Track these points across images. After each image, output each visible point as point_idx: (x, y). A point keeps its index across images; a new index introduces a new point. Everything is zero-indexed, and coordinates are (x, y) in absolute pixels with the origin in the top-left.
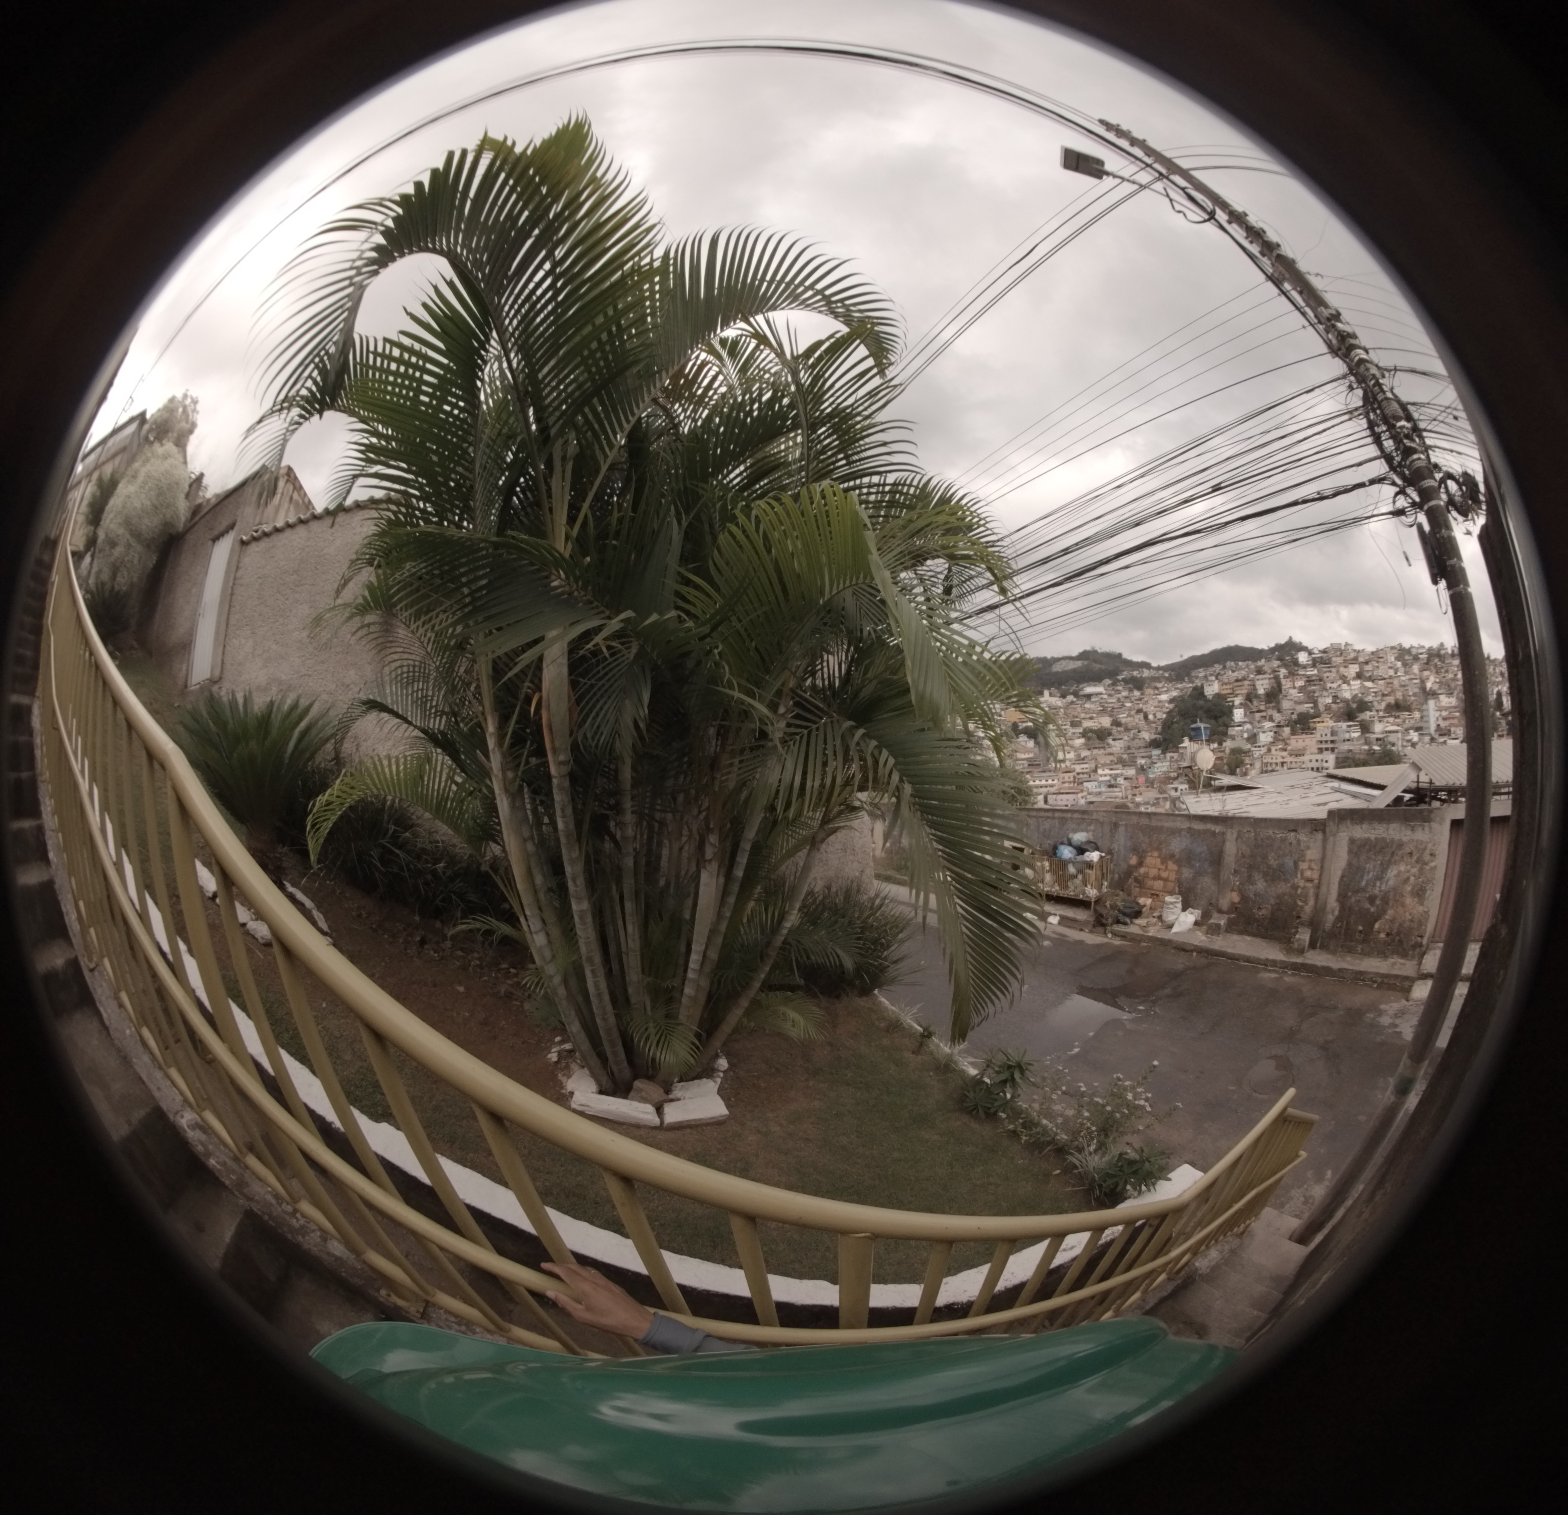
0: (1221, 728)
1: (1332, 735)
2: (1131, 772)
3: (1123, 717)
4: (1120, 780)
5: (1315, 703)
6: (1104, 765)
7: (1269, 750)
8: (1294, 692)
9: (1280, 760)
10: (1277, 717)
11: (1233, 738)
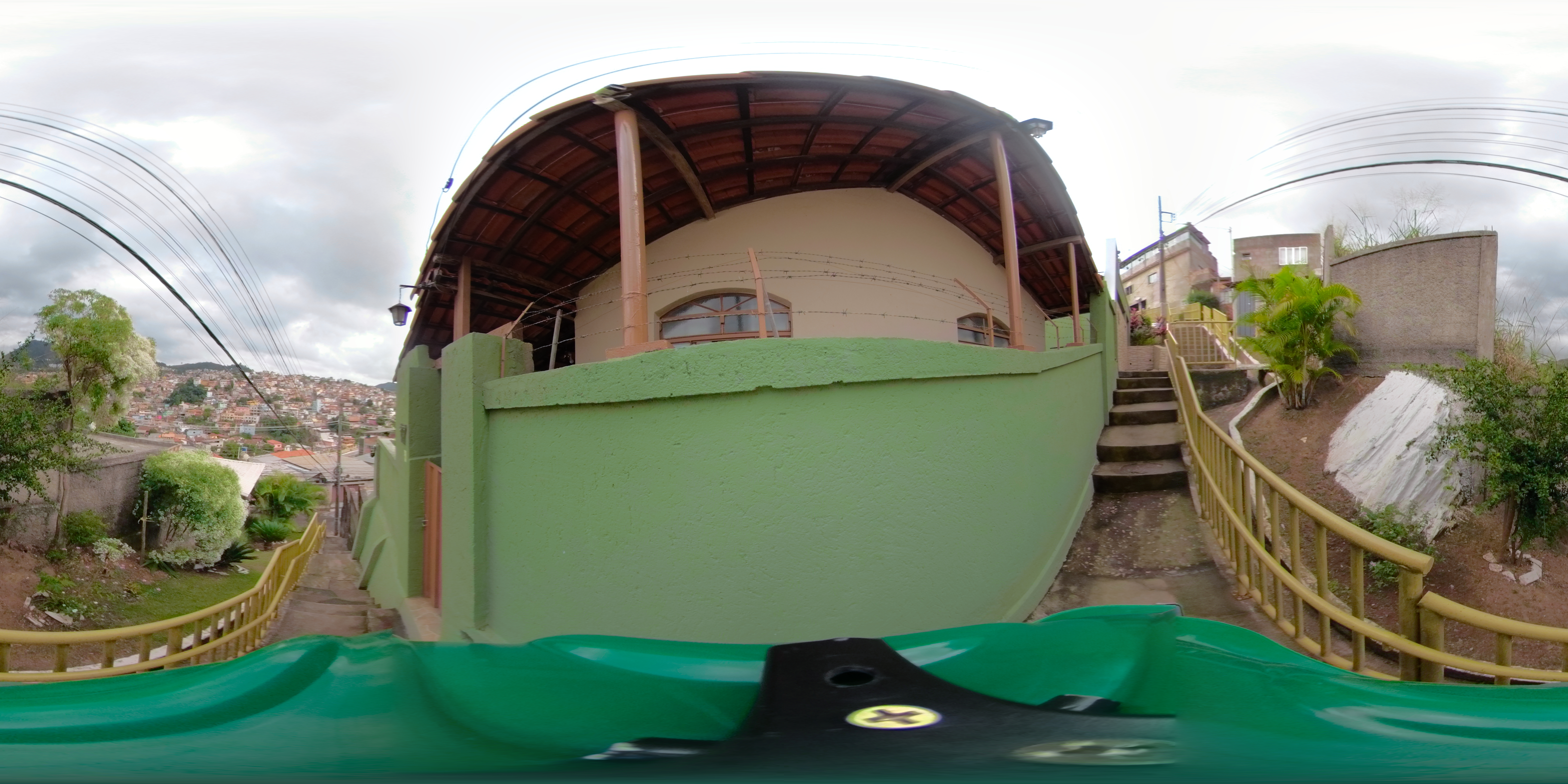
0: (201, 399)
1: (259, 408)
2: (155, 413)
3: (151, 388)
4: (150, 417)
5: (251, 394)
6: (142, 409)
7: (225, 412)
8: (239, 388)
9: (230, 416)
10: (229, 397)
11: (206, 404)
